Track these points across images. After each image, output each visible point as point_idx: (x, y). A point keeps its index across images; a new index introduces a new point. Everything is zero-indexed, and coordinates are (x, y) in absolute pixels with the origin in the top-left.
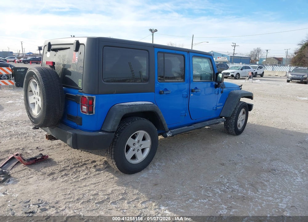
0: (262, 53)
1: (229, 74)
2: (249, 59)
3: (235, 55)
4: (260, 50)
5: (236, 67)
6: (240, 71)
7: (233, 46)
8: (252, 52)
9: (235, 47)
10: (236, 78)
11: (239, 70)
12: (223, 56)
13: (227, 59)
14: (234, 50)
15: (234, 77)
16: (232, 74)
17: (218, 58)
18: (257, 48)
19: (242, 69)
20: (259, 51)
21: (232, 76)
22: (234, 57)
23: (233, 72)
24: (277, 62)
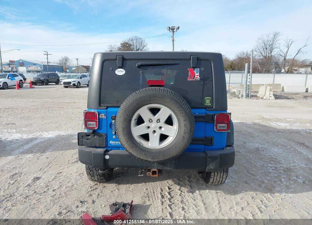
0: (70, 61)
1: (70, 83)
2: (61, 67)
3: (50, 64)
4: (68, 59)
5: (74, 76)
6: (79, 80)
7: (45, 54)
8: (60, 60)
9: (47, 56)
10: (77, 87)
11: (79, 78)
12: (34, 64)
13: (39, 68)
14: (47, 58)
15: (76, 86)
16: (74, 83)
17: (30, 67)
18: (65, 57)
19: (81, 78)
20: (66, 59)
21: (74, 85)
22: (48, 65)
23: (75, 81)
24: (86, 70)
